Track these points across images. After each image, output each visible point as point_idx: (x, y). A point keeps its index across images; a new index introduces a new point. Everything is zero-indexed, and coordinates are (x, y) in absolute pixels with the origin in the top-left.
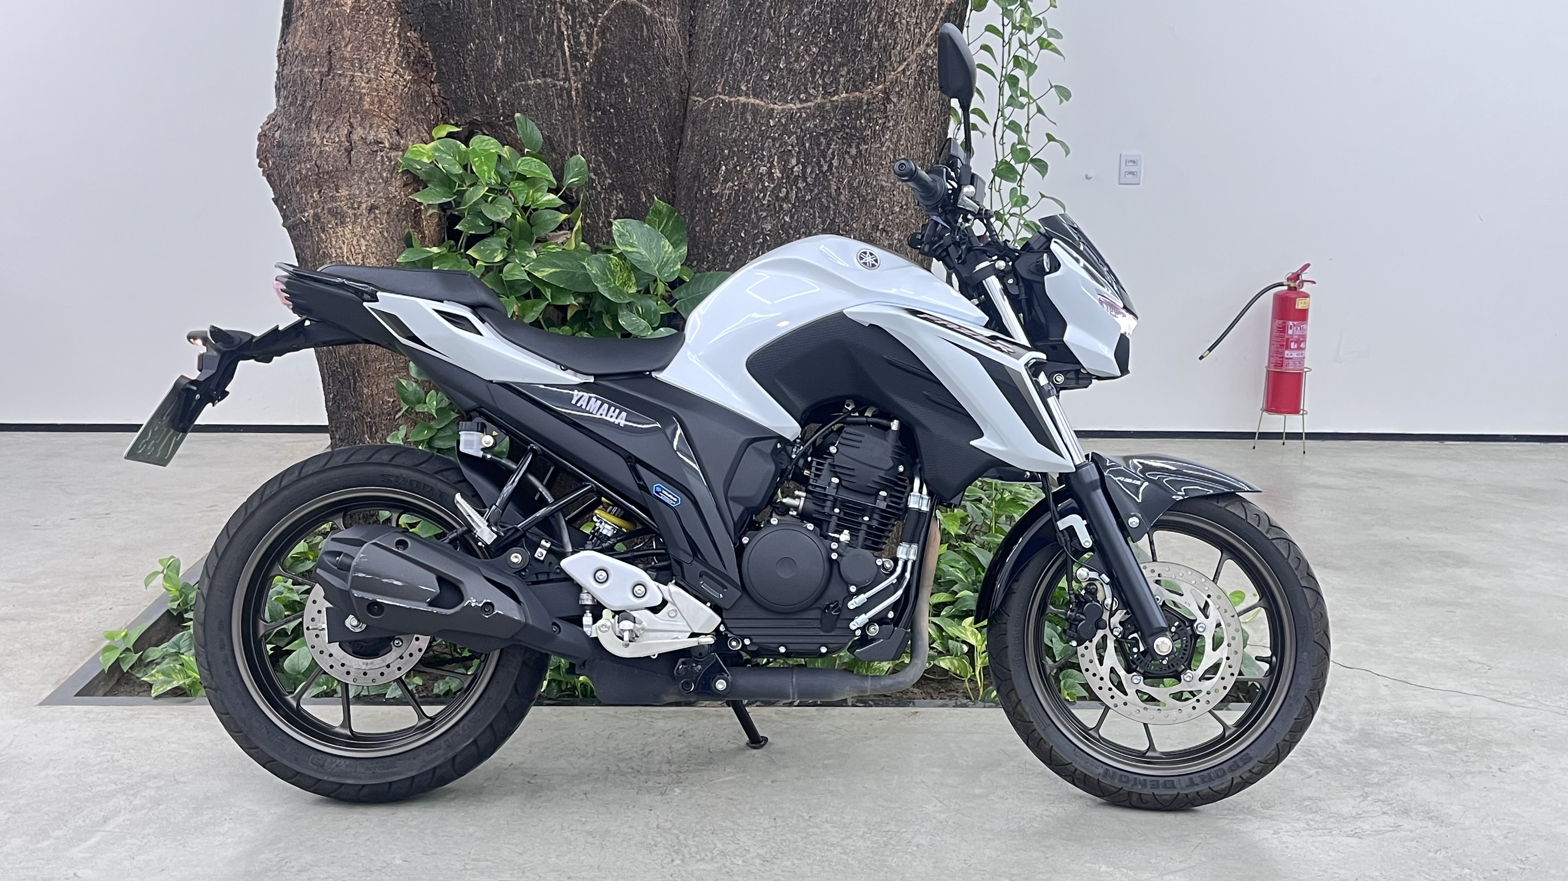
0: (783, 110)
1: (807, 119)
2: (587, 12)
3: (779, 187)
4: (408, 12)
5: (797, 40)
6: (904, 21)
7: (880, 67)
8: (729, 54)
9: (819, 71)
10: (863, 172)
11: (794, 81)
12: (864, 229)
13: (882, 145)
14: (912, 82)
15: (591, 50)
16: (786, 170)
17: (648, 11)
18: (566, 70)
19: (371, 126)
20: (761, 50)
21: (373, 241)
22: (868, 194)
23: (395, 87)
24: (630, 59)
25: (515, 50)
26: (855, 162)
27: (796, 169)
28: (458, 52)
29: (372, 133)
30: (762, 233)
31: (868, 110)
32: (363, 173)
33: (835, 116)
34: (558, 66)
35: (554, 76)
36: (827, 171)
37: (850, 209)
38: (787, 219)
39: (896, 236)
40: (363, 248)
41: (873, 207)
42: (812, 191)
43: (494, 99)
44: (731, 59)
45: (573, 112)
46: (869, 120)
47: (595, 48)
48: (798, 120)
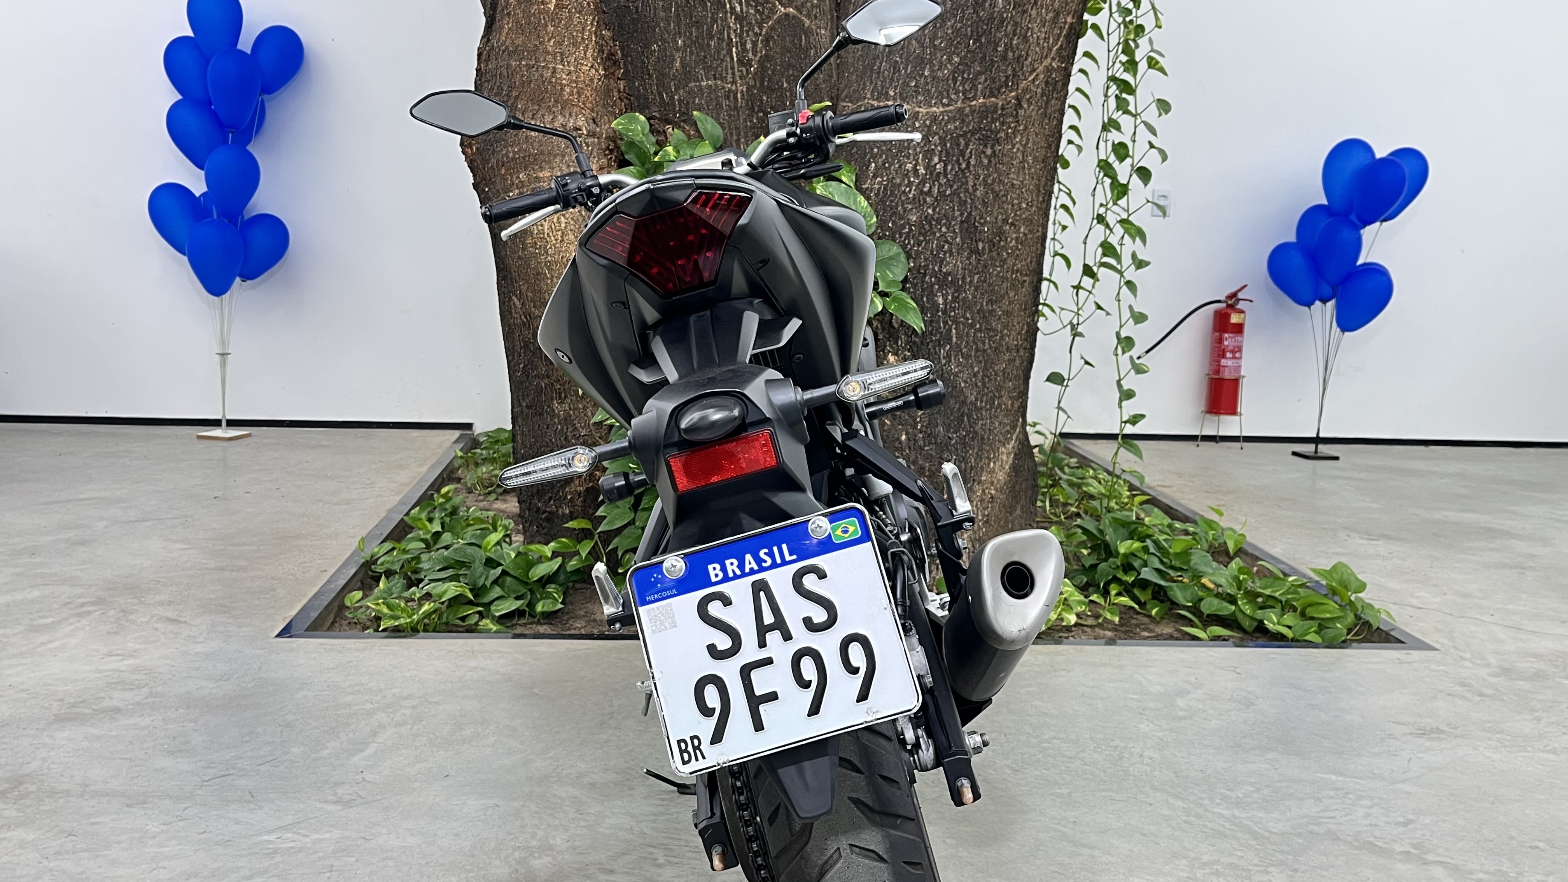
0: (927, 113)
1: (948, 122)
2: (753, 22)
3: (923, 182)
4: (604, 12)
5: (940, 50)
6: (1035, 36)
7: (1014, 76)
8: (878, 64)
9: (960, 78)
10: (997, 170)
11: (937, 87)
12: (996, 223)
13: (1013, 147)
14: (1039, 90)
15: (755, 56)
16: (930, 168)
17: (807, 22)
18: (733, 74)
19: (570, 115)
20: (907, 59)
21: (572, 219)
22: (1000, 191)
23: (592, 80)
24: (790, 65)
25: (691, 53)
26: (990, 161)
27: (938, 166)
28: (643, 52)
29: (572, 121)
30: (909, 223)
31: (1002, 115)
32: (563, 156)
33: (973, 119)
34: (726, 70)
35: (724, 79)
36: (965, 169)
37: (984, 203)
38: (930, 211)
39: (1022, 230)
40: (563, 225)
41: (1003, 203)
42: (951, 186)
43: (672, 98)
44: (879, 68)
45: (738, 114)
46: (1003, 124)
47: (759, 55)
48: (940, 124)
